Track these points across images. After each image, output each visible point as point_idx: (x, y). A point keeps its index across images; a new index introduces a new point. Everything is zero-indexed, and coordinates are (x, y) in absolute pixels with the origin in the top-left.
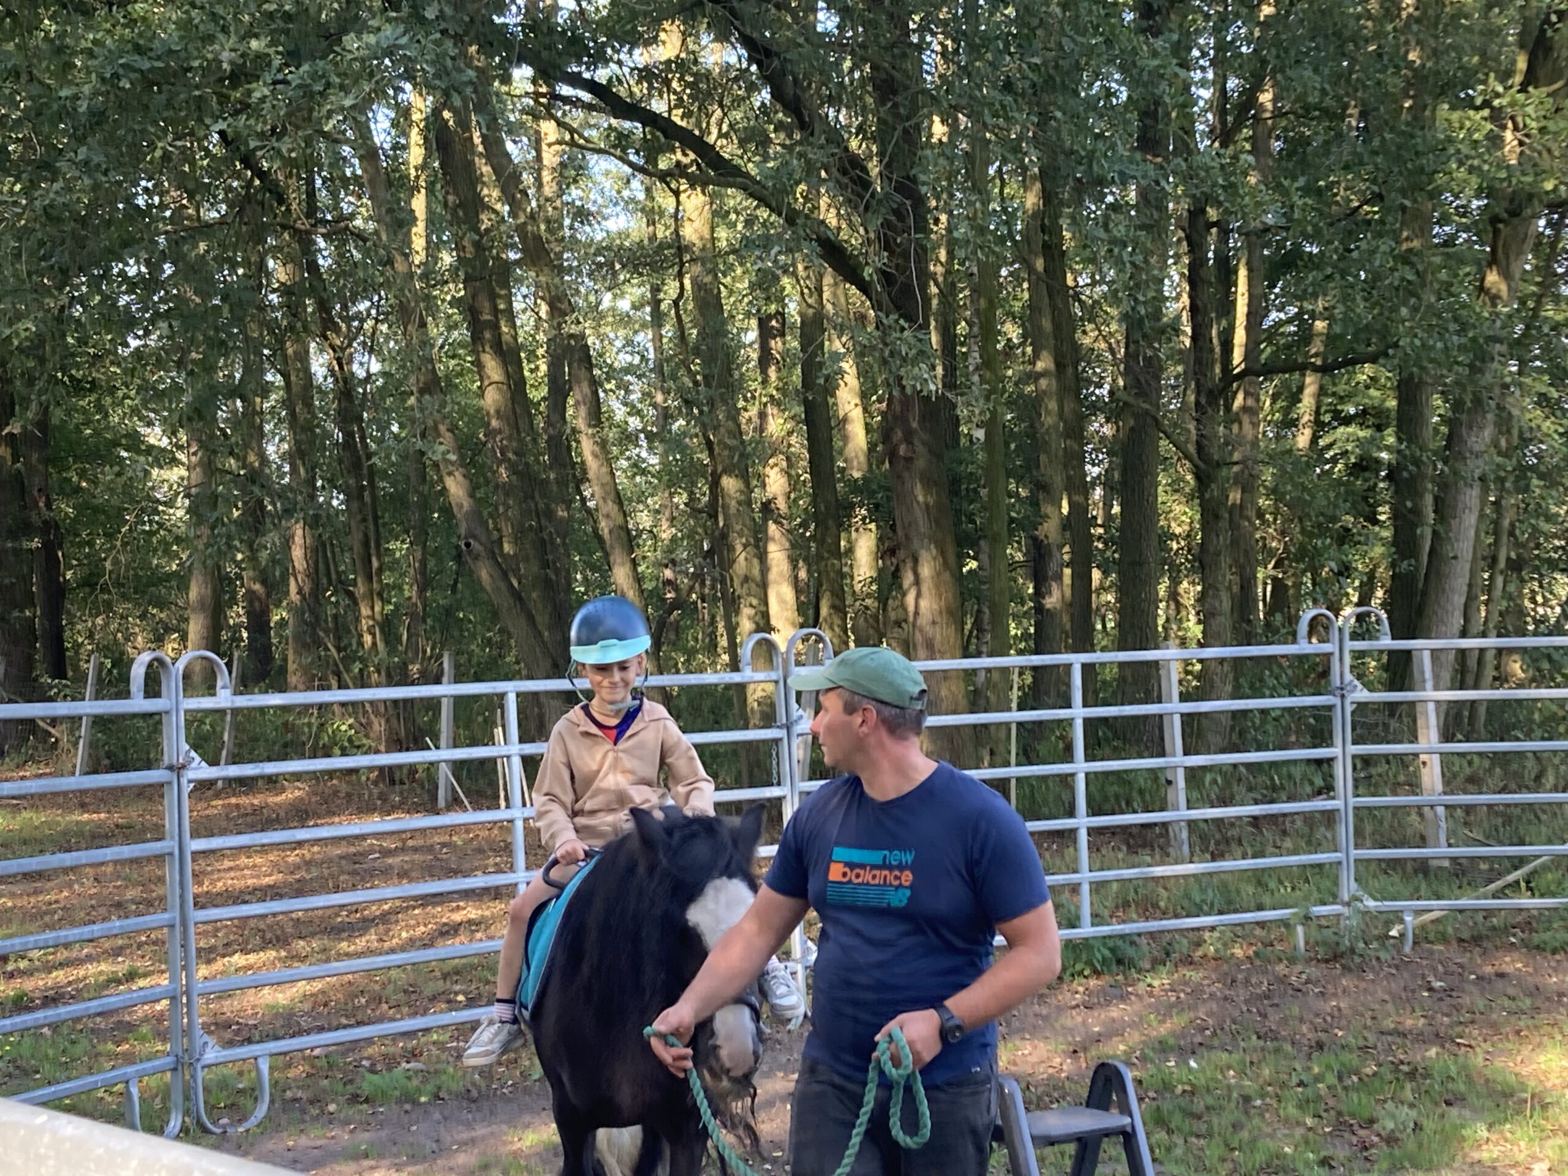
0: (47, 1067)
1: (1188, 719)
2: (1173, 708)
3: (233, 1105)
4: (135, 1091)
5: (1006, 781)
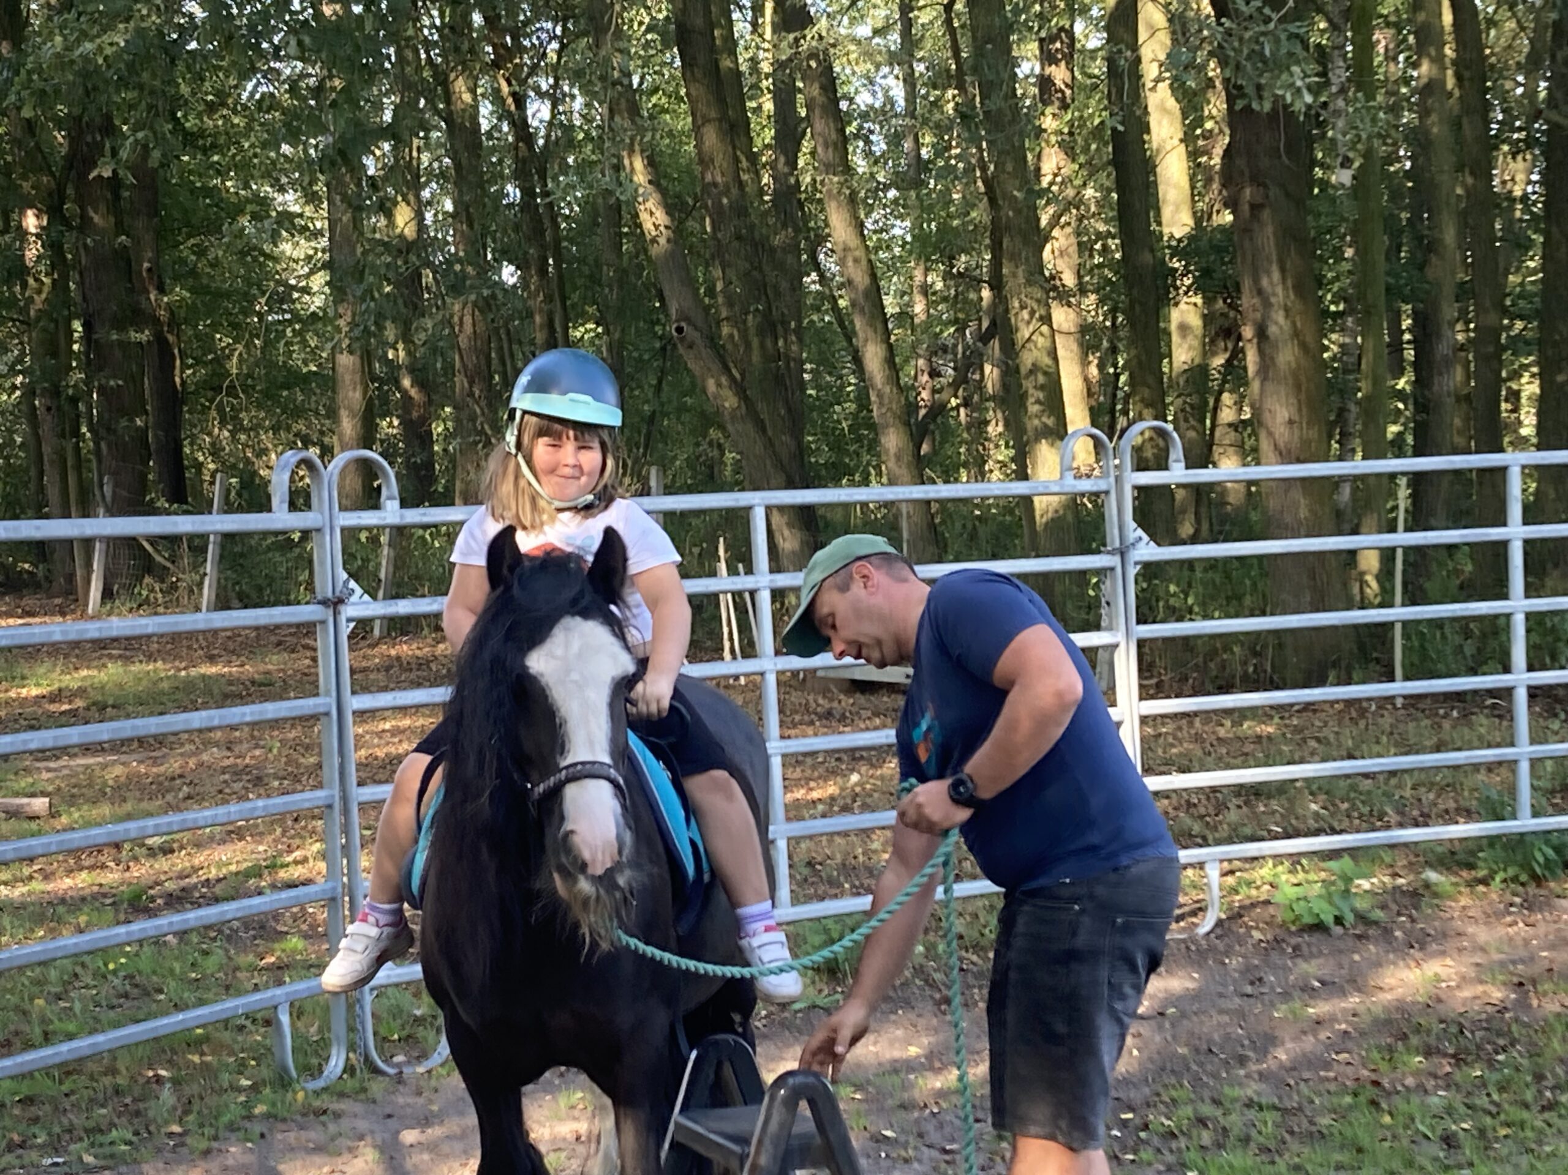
0: (173, 984)
3: (409, 1036)
4: (285, 1019)
5: (1388, 626)
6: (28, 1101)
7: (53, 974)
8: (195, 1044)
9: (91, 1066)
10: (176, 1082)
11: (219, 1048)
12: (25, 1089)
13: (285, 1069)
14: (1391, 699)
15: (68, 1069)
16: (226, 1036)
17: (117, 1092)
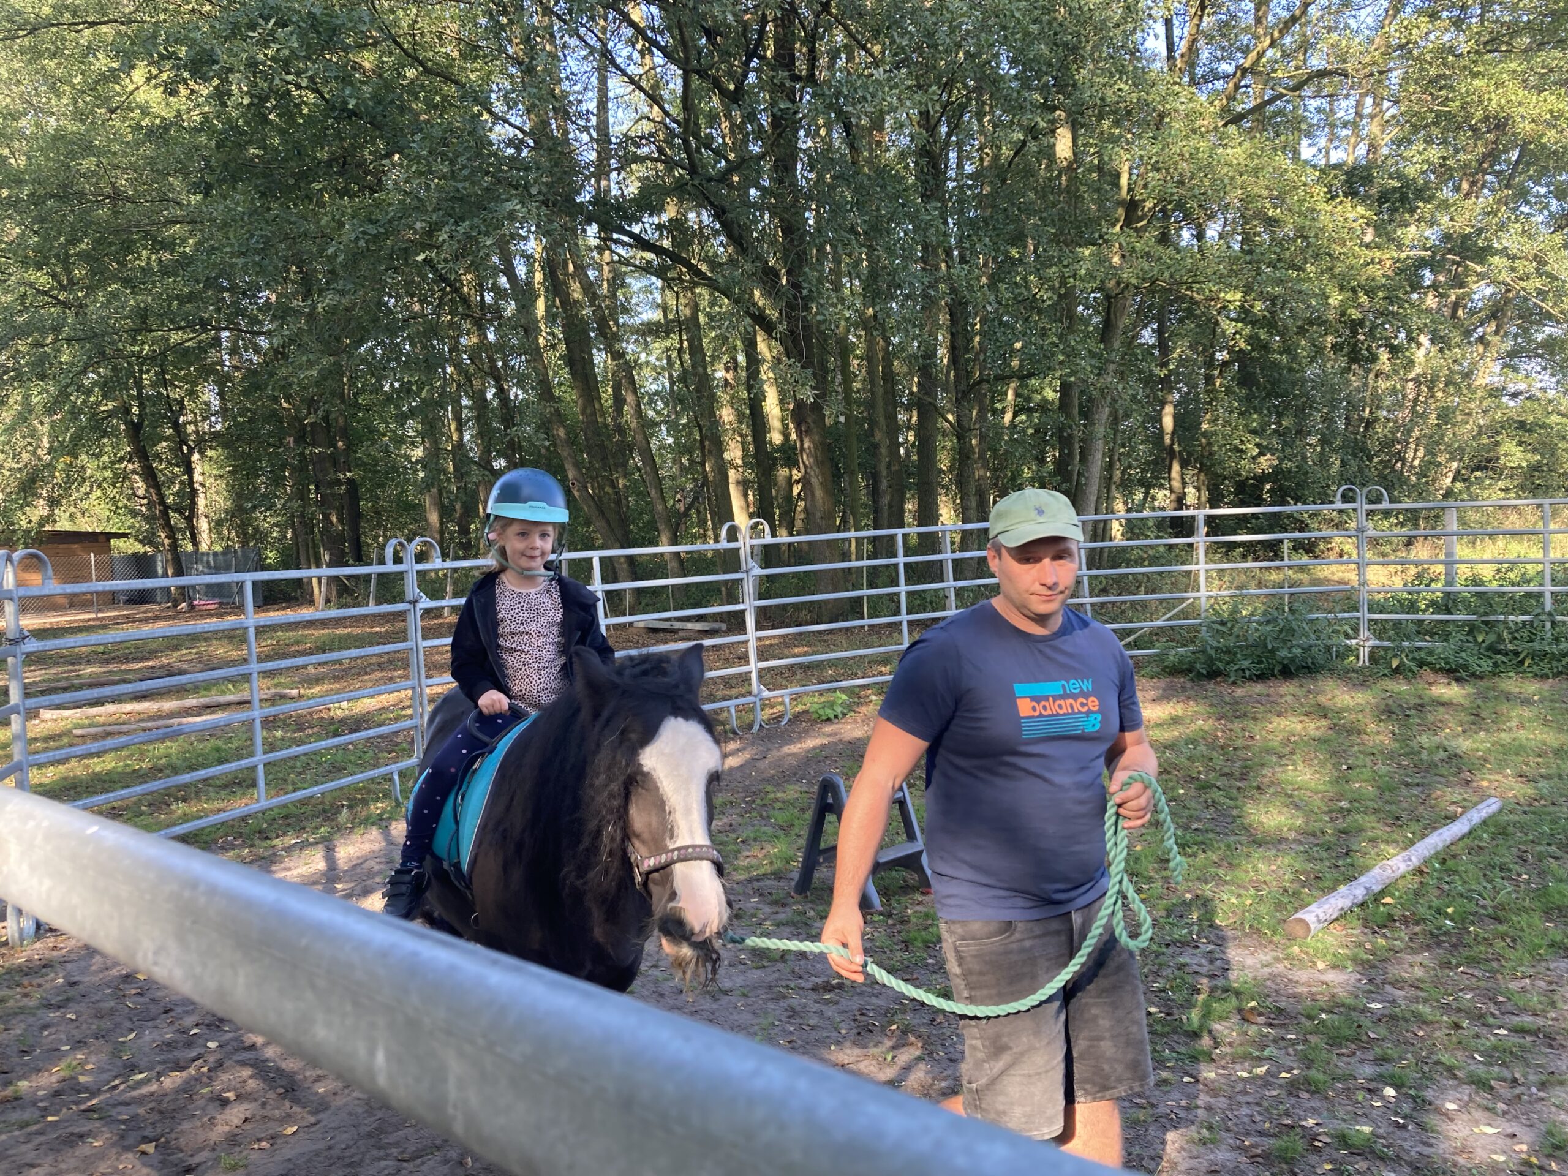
1: (955, 562)
2: (947, 556)
4: (396, 777)
5: (861, 598)
6: (286, 817)
7: (298, 764)
8: (358, 790)
9: (313, 801)
10: (350, 807)
11: (369, 792)
12: (284, 812)
13: (397, 800)
14: (863, 627)
15: (303, 802)
16: (373, 786)
17: (324, 811)
